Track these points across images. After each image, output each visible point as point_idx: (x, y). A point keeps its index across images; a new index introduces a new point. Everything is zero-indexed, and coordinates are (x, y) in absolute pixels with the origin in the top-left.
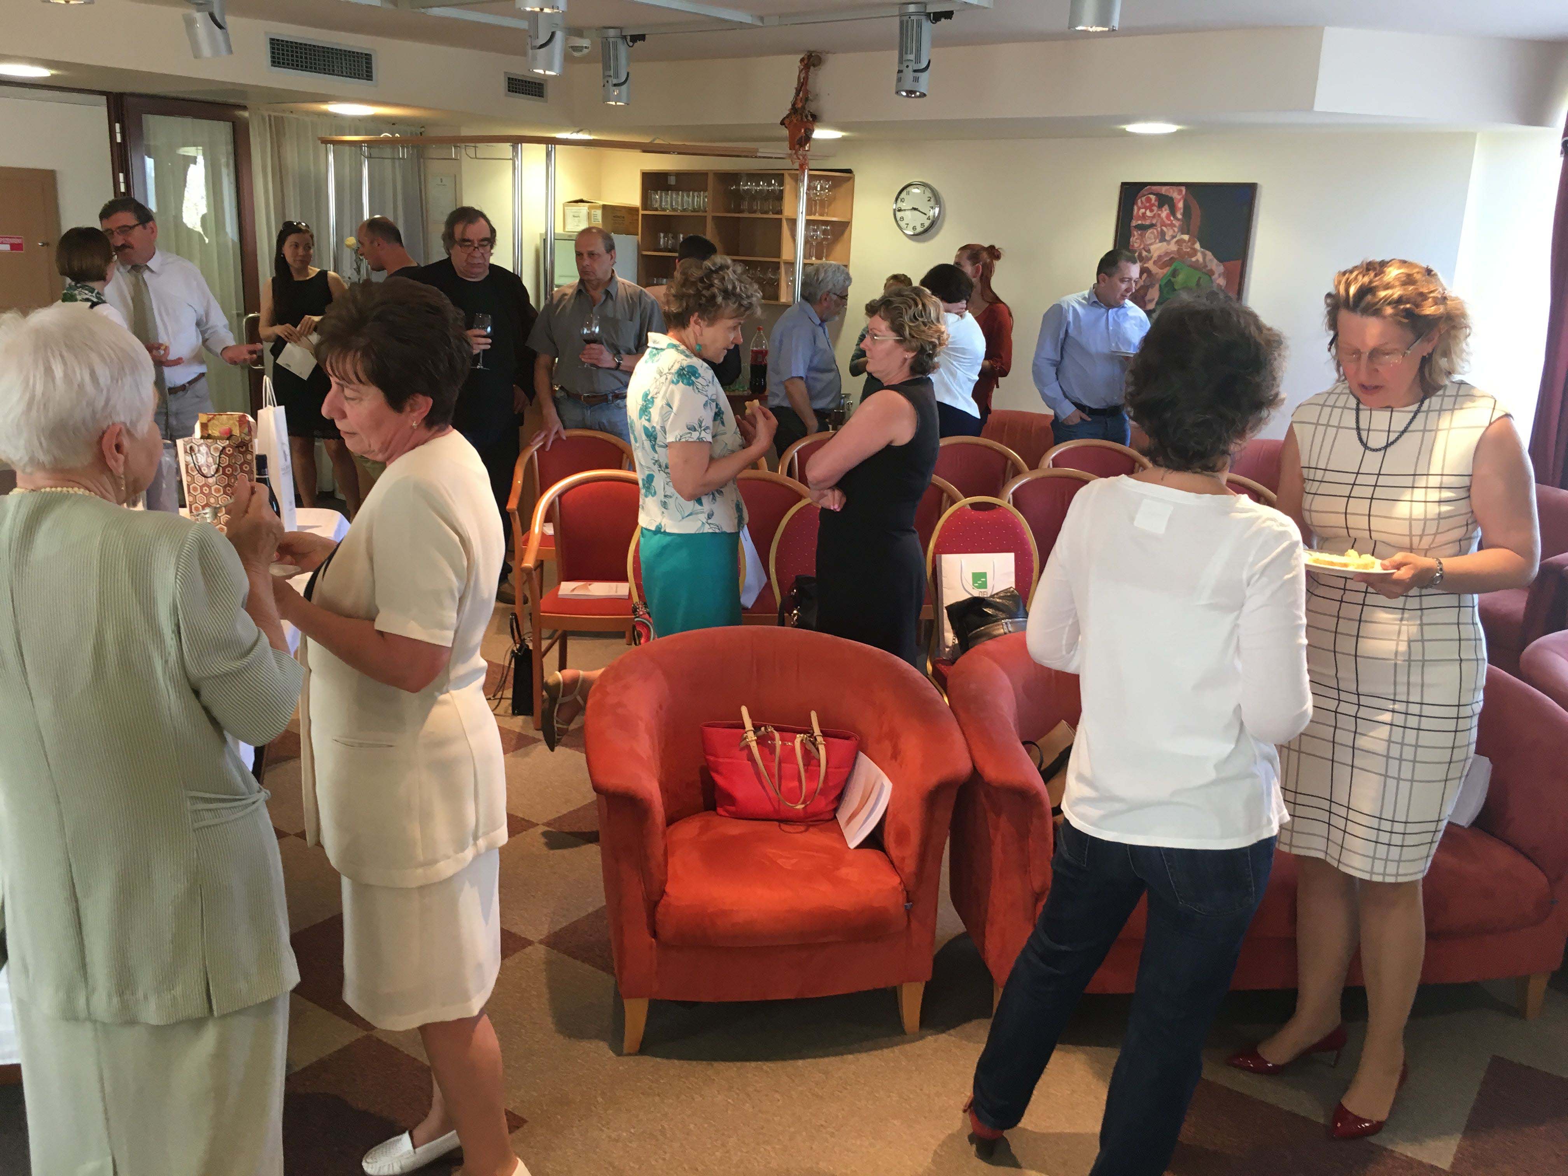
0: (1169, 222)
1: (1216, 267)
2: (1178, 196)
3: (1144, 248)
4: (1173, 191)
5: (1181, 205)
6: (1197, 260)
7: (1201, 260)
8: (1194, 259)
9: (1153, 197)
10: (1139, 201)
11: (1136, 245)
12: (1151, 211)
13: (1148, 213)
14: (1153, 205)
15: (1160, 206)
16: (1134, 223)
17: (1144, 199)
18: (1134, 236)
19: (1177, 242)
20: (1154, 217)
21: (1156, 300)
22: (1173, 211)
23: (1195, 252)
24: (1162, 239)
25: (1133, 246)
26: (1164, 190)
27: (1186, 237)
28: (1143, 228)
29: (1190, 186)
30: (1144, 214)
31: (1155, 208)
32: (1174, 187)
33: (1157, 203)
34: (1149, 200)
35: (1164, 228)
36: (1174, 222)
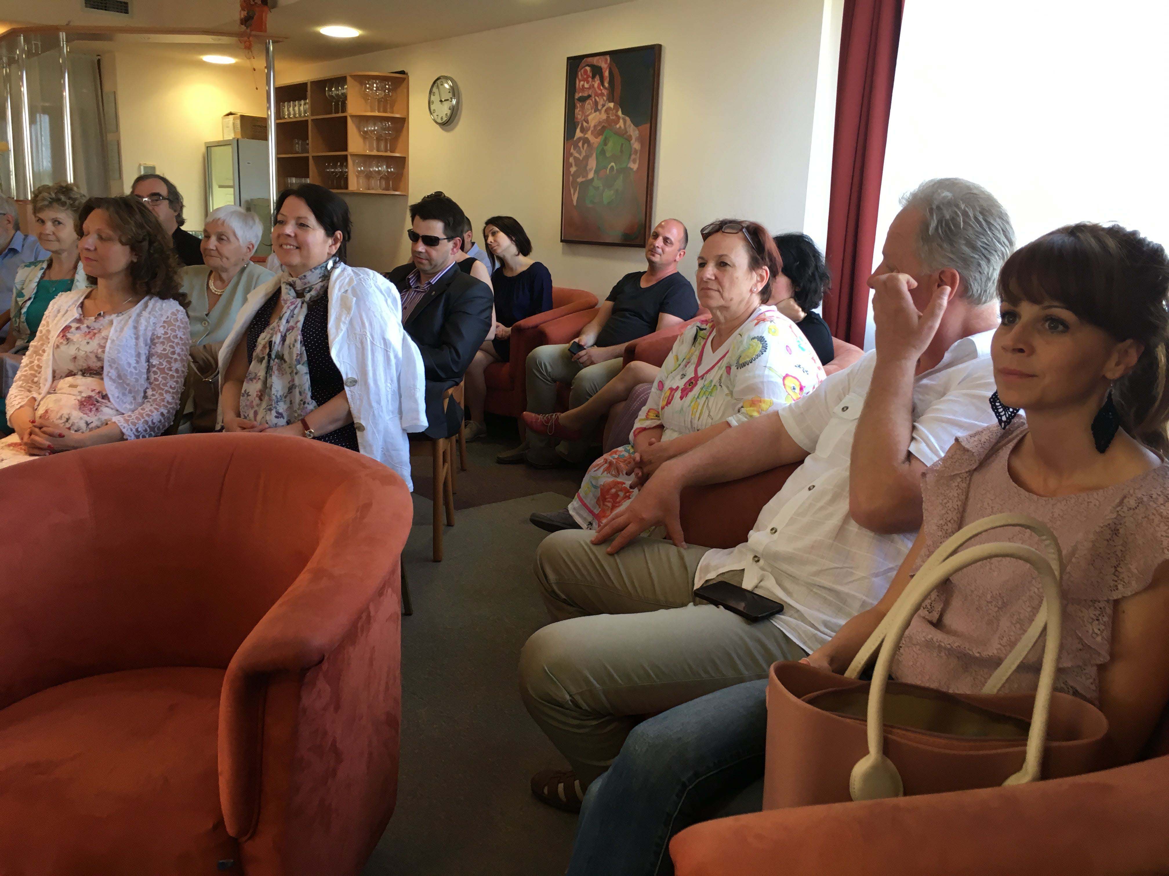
0: (600, 92)
1: (634, 132)
2: (604, 64)
3: (584, 120)
4: (602, 61)
5: (607, 74)
6: (620, 127)
7: (623, 126)
8: (618, 126)
9: (588, 68)
10: (580, 73)
11: (579, 117)
12: (588, 83)
13: (586, 86)
14: (588, 76)
15: (593, 77)
16: (577, 96)
17: (582, 71)
19: (606, 111)
20: (589, 88)
21: (594, 169)
22: (602, 83)
23: (618, 117)
24: (596, 110)
25: (577, 118)
26: (595, 61)
27: (612, 105)
28: (583, 99)
29: (612, 53)
30: (583, 86)
31: (590, 79)
32: (602, 57)
33: (591, 75)
34: (586, 71)
35: (597, 98)
36: (603, 91)
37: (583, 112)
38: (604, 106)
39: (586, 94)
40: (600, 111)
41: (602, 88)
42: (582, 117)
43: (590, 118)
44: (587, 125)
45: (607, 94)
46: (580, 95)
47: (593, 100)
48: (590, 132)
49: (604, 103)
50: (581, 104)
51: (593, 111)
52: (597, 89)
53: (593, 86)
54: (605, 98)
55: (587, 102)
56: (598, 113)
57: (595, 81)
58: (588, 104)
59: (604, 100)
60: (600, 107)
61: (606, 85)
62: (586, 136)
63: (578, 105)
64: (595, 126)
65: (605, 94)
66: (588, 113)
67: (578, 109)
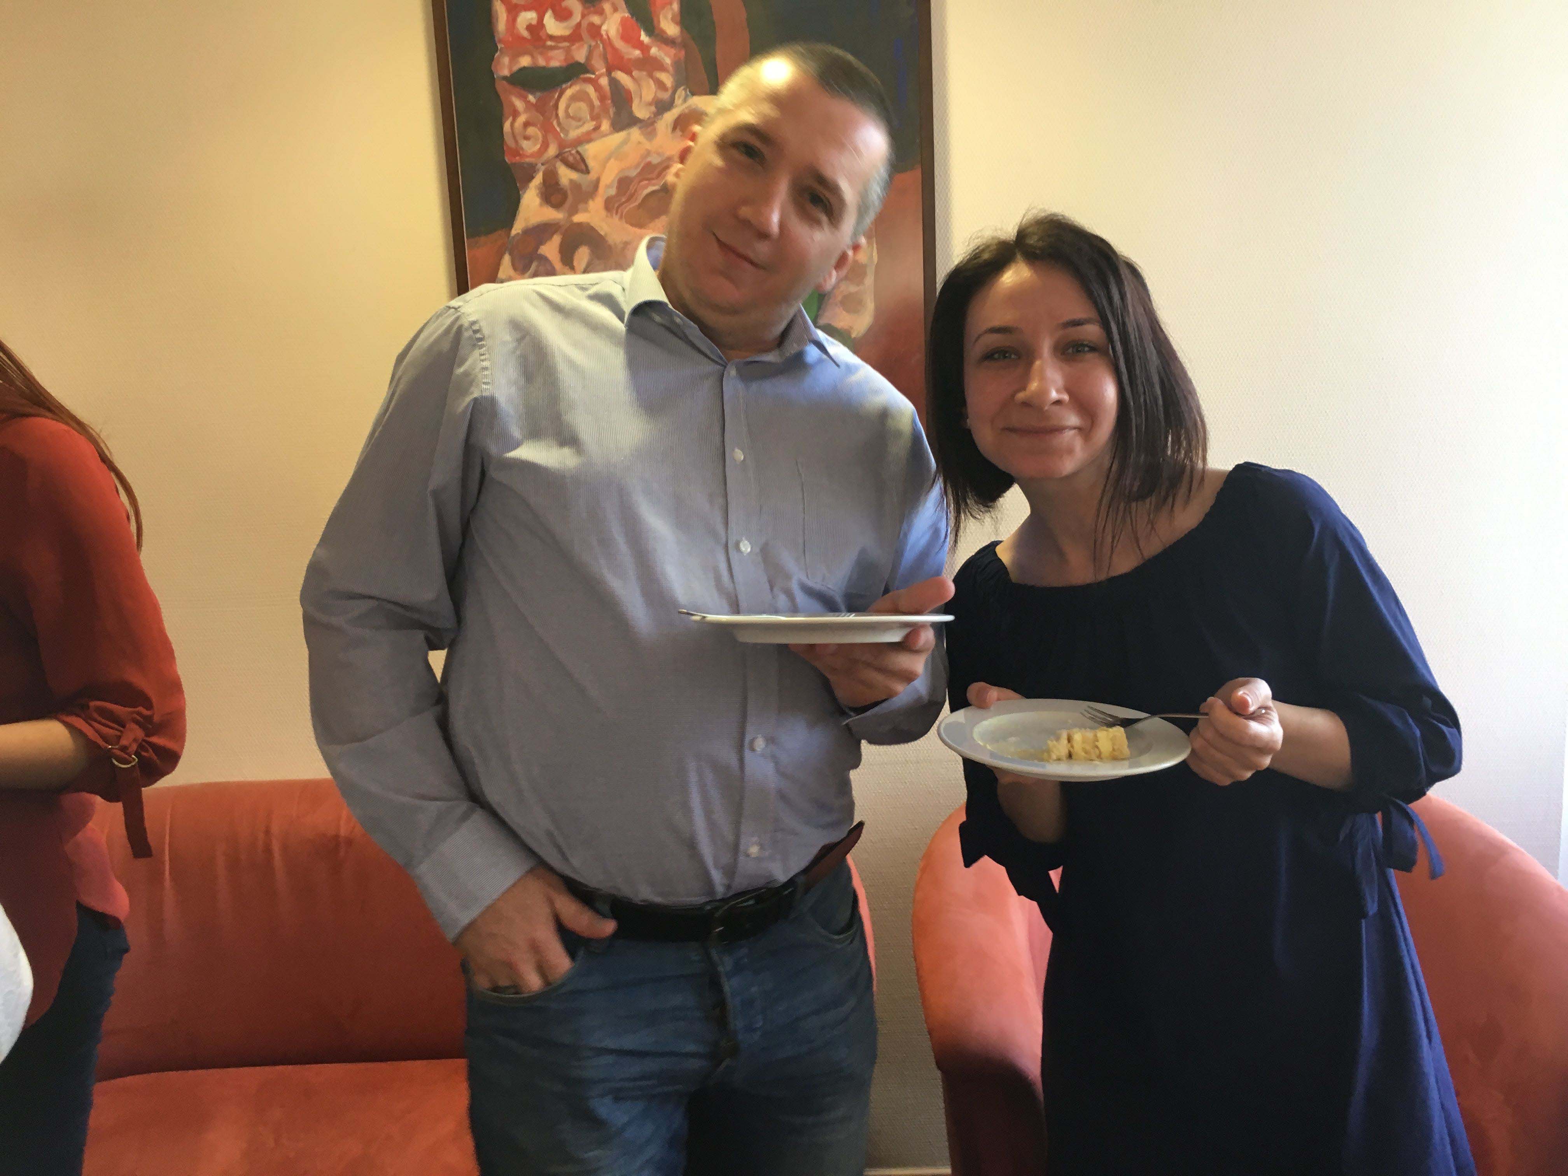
22: (644, 12)
24: (624, 120)
25: (518, 150)
28: (542, 82)
31: (575, 6)
35: (620, 76)
36: (654, 51)
38: (663, 107)
39: (556, 60)
40: (648, 126)
42: (545, 146)
43: (592, 151)
44: (574, 175)
45: (676, 64)
46: (525, 61)
47: (604, 81)
48: (596, 205)
49: (665, 96)
50: (531, 98)
51: (605, 126)
52: (619, 44)
53: (595, 31)
54: (667, 79)
55: (569, 92)
56: (635, 133)
58: (574, 98)
59: (660, 85)
60: (641, 111)
62: (578, 218)
63: (519, 104)
65: (668, 61)
66: (574, 134)
67: (522, 119)
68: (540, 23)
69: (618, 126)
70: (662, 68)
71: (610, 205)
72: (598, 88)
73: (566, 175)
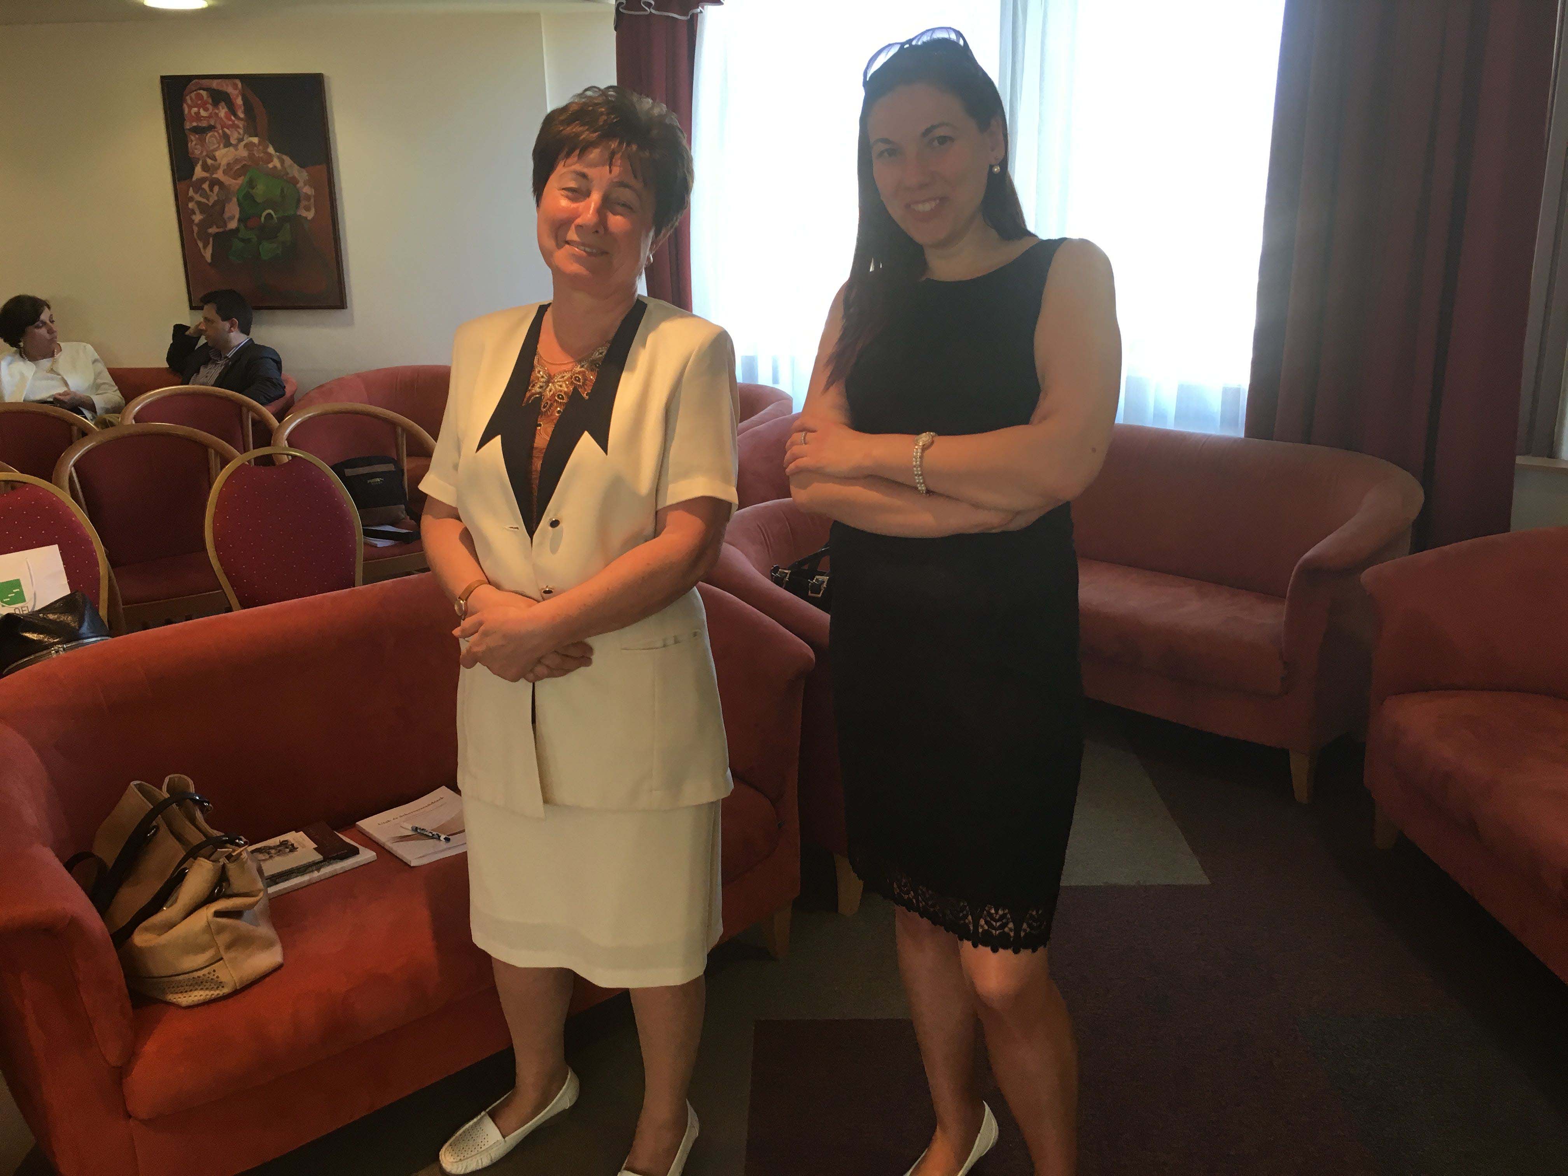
0: (230, 123)
1: (300, 175)
2: (234, 91)
3: (207, 156)
4: (227, 85)
5: (239, 101)
6: (275, 167)
7: (278, 165)
8: (270, 166)
9: (204, 93)
10: (188, 98)
11: (197, 152)
12: (206, 110)
13: (203, 113)
14: (206, 103)
15: (216, 104)
16: (188, 126)
17: (193, 95)
18: (192, 141)
19: (245, 146)
20: (210, 117)
21: (237, 216)
22: (232, 110)
23: (270, 155)
24: (228, 144)
25: (193, 153)
26: (215, 84)
27: (255, 140)
28: (200, 131)
29: (246, 79)
30: (198, 113)
31: (210, 107)
32: (227, 81)
33: (210, 101)
34: (199, 97)
35: (225, 130)
36: (236, 122)
37: (202, 146)
38: (240, 140)
39: (204, 124)
40: (236, 146)
41: (233, 118)
42: (202, 152)
43: (218, 154)
44: (212, 162)
45: (244, 126)
46: (195, 124)
47: (220, 131)
48: (220, 172)
49: (241, 137)
50: (197, 136)
51: (222, 146)
52: (225, 120)
53: (217, 114)
54: (241, 131)
55: (209, 135)
56: (231, 149)
57: (218, 109)
58: (211, 136)
59: (239, 133)
60: (233, 141)
61: (241, 115)
62: (214, 176)
63: (193, 138)
64: (228, 164)
65: (241, 126)
66: (212, 148)
67: (194, 143)
68: (199, 113)
69: (226, 146)
70: (238, 127)
71: (224, 172)
72: (219, 133)
73: (209, 161)
